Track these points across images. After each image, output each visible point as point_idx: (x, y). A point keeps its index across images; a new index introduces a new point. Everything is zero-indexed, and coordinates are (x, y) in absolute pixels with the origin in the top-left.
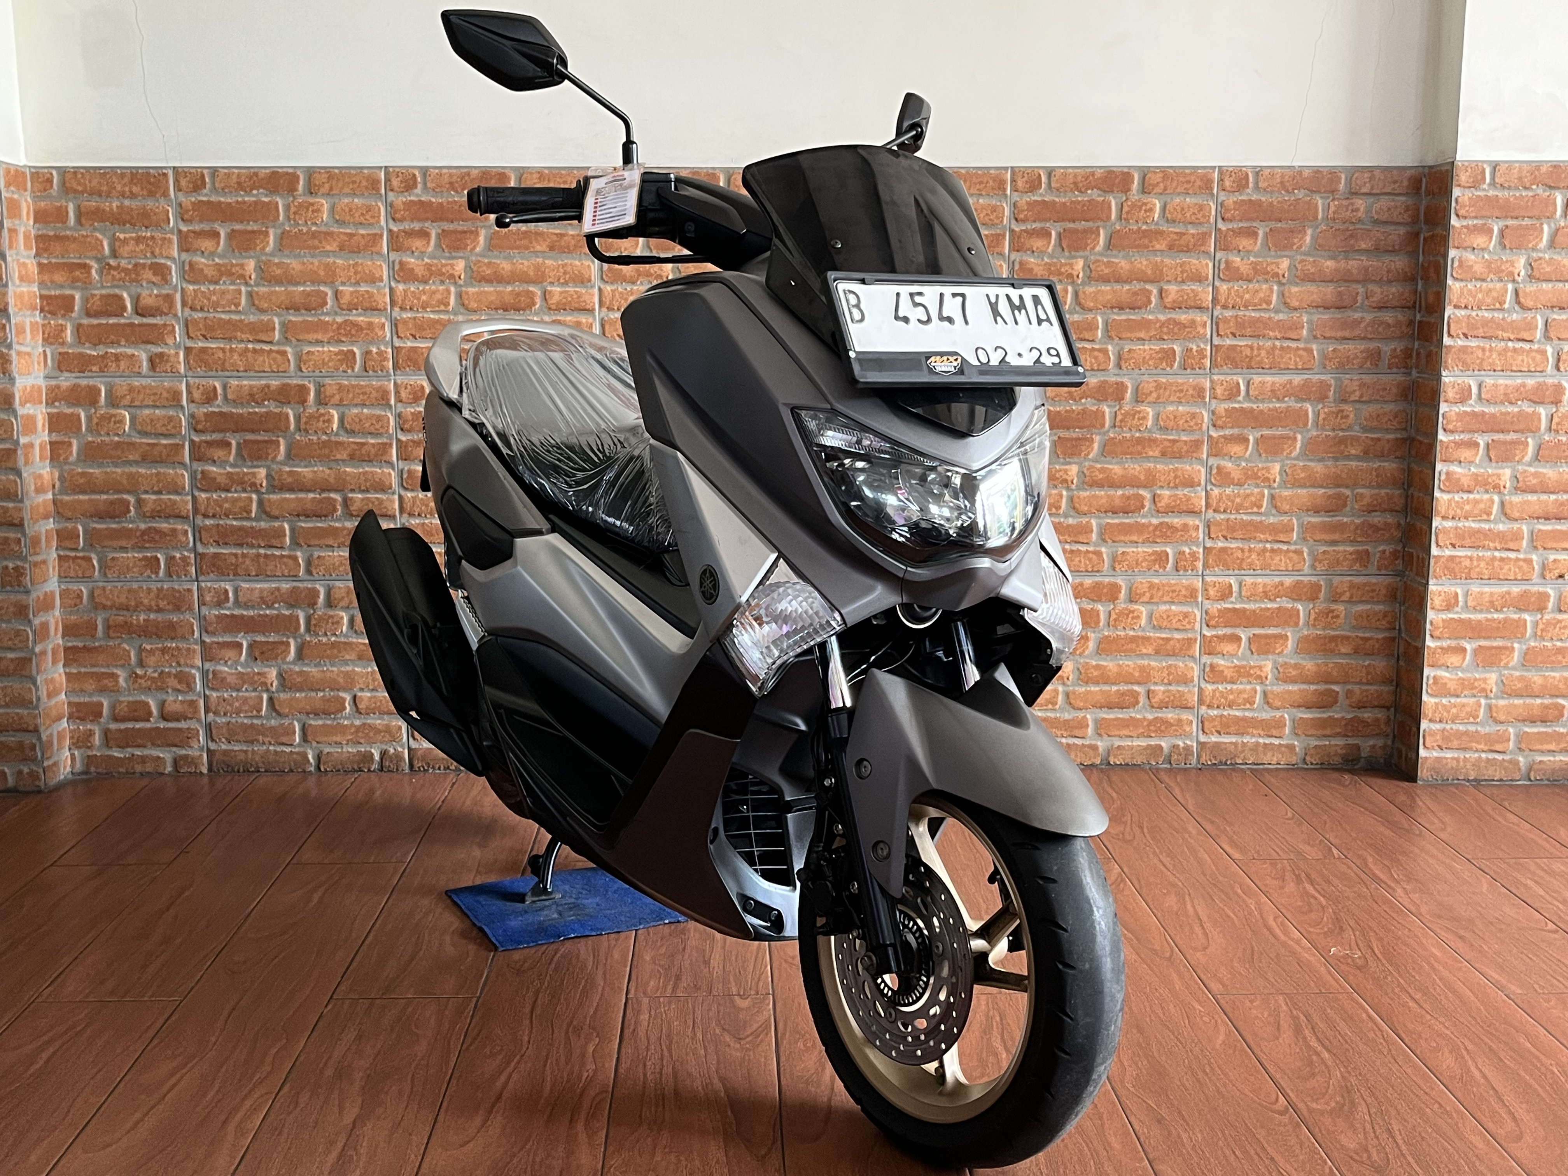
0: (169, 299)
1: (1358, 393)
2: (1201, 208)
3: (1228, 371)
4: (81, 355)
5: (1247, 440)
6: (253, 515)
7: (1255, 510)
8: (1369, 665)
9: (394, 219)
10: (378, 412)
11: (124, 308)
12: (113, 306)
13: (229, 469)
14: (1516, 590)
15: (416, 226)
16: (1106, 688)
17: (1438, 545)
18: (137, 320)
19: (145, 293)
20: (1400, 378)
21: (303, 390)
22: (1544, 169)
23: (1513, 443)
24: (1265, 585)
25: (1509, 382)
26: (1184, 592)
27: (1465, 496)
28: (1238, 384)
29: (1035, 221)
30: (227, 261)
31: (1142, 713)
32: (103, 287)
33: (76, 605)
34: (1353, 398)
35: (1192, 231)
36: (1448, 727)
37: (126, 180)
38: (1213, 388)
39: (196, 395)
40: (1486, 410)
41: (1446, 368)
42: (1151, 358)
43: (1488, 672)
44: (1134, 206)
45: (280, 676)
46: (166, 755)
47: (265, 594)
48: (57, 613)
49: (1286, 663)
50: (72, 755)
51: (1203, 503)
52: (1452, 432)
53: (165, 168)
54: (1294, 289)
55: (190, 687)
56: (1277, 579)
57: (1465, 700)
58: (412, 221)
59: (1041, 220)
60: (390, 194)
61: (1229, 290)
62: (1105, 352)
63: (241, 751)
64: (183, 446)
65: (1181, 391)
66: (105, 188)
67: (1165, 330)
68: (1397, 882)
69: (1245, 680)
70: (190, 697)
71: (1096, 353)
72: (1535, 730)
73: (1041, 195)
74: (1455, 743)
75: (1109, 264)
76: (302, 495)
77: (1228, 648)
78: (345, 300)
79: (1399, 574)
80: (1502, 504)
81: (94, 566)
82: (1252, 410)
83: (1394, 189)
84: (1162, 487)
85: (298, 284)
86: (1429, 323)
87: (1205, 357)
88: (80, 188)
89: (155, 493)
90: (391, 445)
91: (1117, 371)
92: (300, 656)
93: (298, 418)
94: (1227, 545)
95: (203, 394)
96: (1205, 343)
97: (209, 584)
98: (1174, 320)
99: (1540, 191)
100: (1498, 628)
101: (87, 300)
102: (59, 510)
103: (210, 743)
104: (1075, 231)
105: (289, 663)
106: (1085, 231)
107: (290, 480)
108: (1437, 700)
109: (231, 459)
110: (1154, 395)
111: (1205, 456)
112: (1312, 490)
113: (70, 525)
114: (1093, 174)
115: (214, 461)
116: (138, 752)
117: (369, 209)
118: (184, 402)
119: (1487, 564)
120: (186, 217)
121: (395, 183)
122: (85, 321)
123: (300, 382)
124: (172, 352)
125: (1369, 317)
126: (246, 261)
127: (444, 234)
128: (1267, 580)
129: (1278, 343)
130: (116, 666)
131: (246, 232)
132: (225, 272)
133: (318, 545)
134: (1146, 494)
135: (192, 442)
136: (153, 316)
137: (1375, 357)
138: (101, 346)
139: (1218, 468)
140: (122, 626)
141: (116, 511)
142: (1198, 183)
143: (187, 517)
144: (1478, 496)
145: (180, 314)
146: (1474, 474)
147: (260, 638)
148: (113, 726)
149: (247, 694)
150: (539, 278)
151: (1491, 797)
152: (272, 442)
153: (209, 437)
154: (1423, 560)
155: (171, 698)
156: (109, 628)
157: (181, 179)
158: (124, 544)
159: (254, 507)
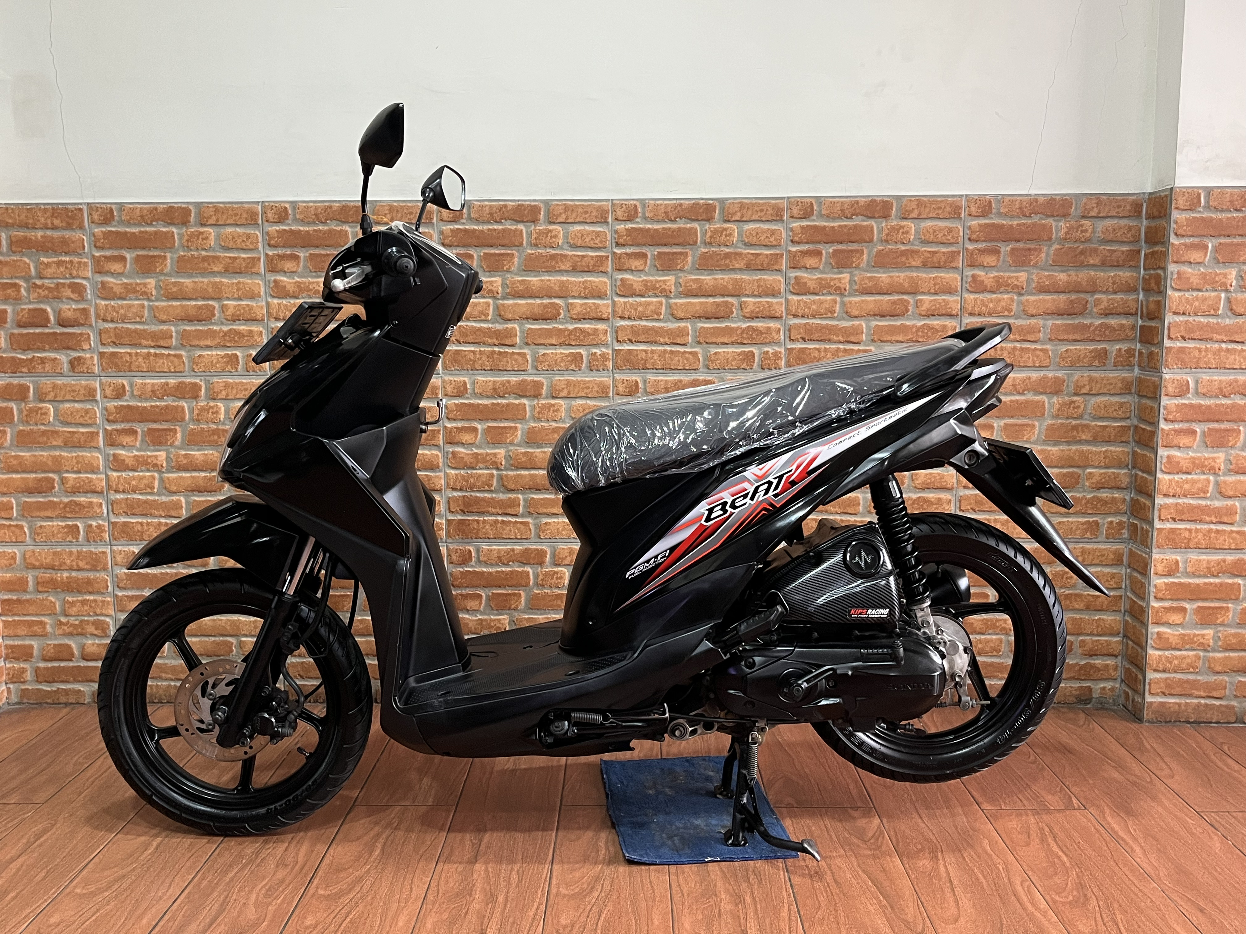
0: (85, 311)
1: (1087, 387)
2: (950, 230)
4: (13, 358)
5: (992, 427)
6: (156, 490)
8: (1099, 619)
9: (269, 245)
11: (48, 320)
12: (39, 318)
13: (135, 453)
14: (1230, 558)
15: (288, 251)
17: (1160, 519)
18: (59, 330)
19: (65, 307)
20: (1125, 374)
21: (196, 388)
23: (1227, 430)
25: (1223, 378)
27: (1184, 477)
29: (807, 243)
30: (131, 281)
32: (30, 303)
33: (11, 565)
34: (1084, 391)
35: (944, 250)
36: (1170, 676)
37: (49, 214)
39: (108, 392)
40: (1202, 402)
41: (1167, 366)
43: (1206, 629)
44: (893, 228)
46: (86, 689)
50: (8, 689)
52: (1173, 421)
53: (81, 204)
54: (1032, 298)
55: (105, 633)
58: (284, 247)
59: (813, 243)
60: (266, 224)
61: (975, 300)
64: (98, 433)
66: (31, 221)
67: (920, 333)
69: (990, 631)
70: (105, 641)
73: (813, 220)
74: (1178, 690)
75: (871, 278)
76: (195, 474)
78: (229, 312)
79: (1126, 542)
80: (1217, 483)
81: (25, 533)
83: (1118, 213)
85: (190, 299)
86: (1151, 327)
88: (10, 221)
89: (75, 472)
93: (191, 411)
95: (113, 391)
97: (120, 548)
98: (928, 326)
100: (1215, 592)
101: (18, 314)
104: (842, 252)
106: (852, 251)
107: (185, 462)
108: (1160, 653)
109: (138, 444)
113: (5, 499)
115: (124, 446)
116: (62, 686)
117: (248, 236)
118: (99, 397)
119: (1204, 535)
120: (98, 245)
121: (270, 215)
122: (16, 331)
123: (194, 380)
124: (88, 355)
125: (1098, 322)
126: (148, 280)
127: (311, 257)
129: (1018, 345)
130: (44, 615)
131: (147, 256)
132: (130, 290)
135: (105, 430)
136: (73, 326)
137: (1102, 356)
138: (30, 352)
140: (48, 582)
141: (43, 487)
142: (948, 209)
143: (102, 492)
144: (1195, 477)
145: (94, 325)
146: (1192, 457)
148: (42, 665)
151: (1211, 741)
152: (171, 430)
153: (119, 426)
154: (1147, 531)
155: (90, 642)
156: (38, 583)
157: (93, 213)
158: (49, 514)
159: (156, 484)
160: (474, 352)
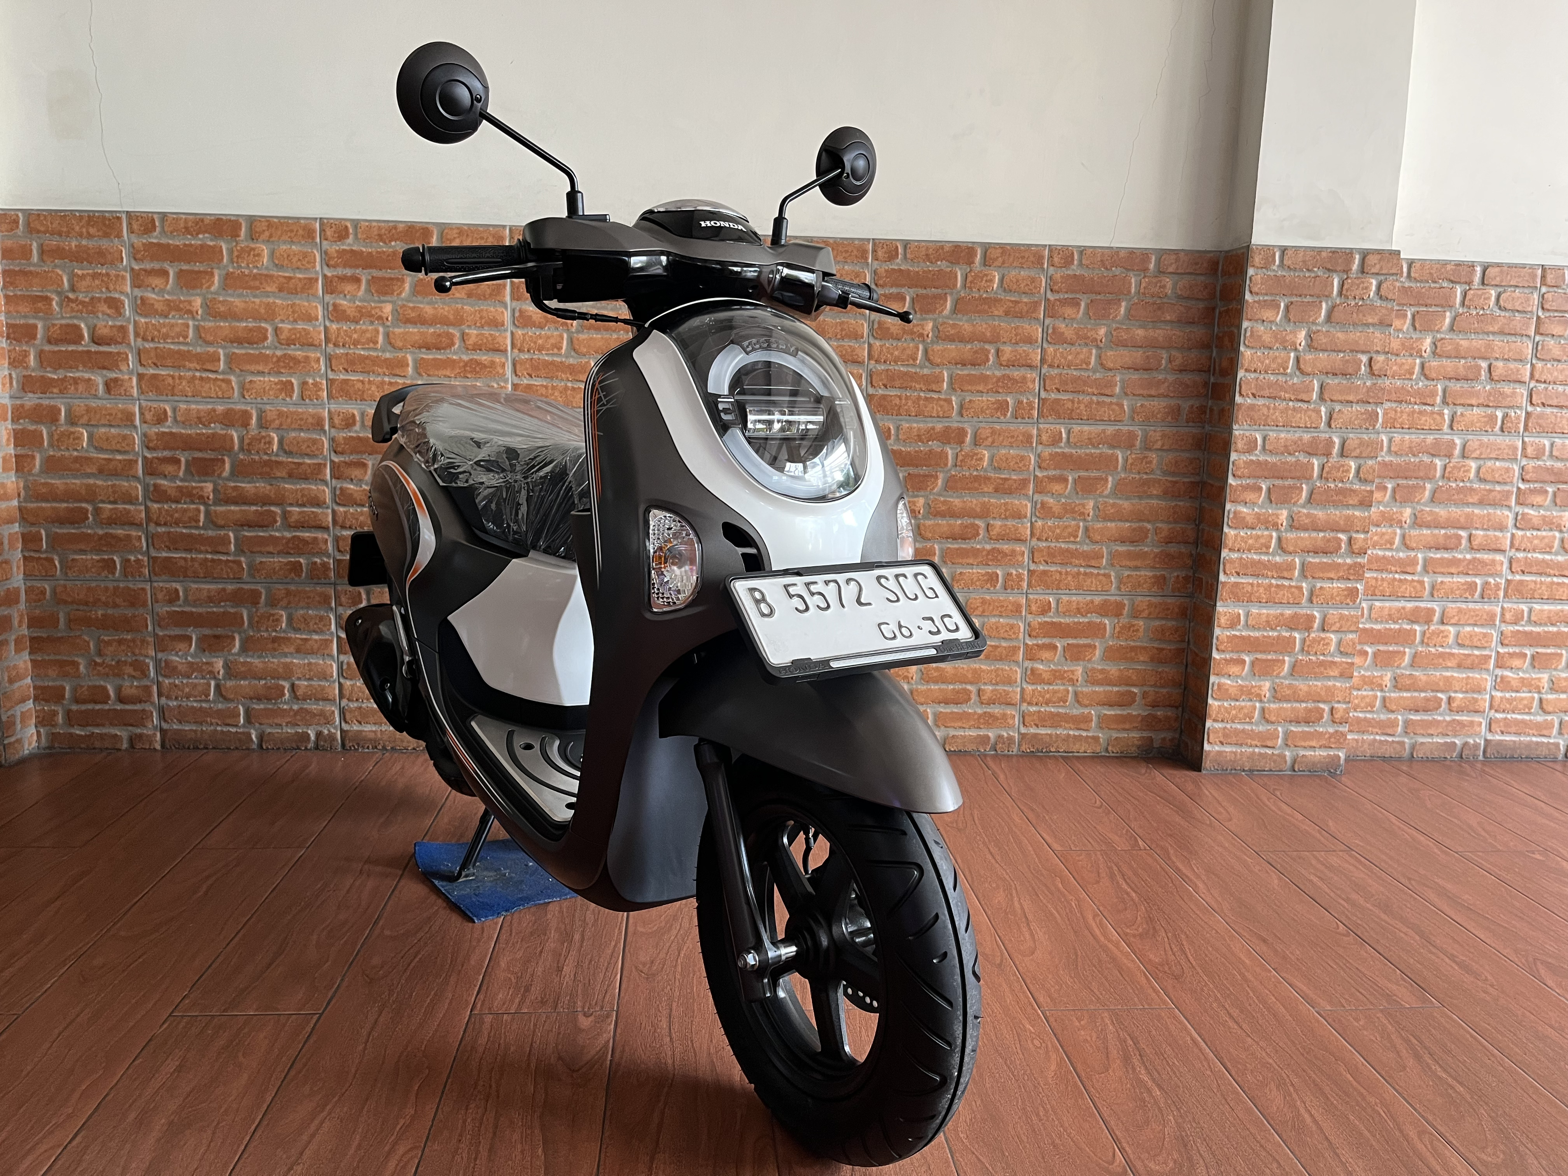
0: (123, 329)
1: (1160, 443)
2: (1033, 280)
3: (1052, 421)
4: (42, 377)
5: (1066, 480)
6: (201, 524)
7: (1072, 539)
8: (1163, 671)
9: (328, 266)
10: (315, 436)
11: (81, 337)
12: (72, 335)
13: (179, 483)
14: (1288, 612)
15: (349, 272)
16: (944, 686)
17: (1225, 573)
18: (94, 348)
19: (100, 324)
20: (1194, 431)
22: (1324, 254)
23: (1290, 487)
24: (1078, 603)
25: (1289, 436)
26: (1010, 607)
27: (1249, 532)
28: (1061, 432)
29: (891, 287)
30: (175, 297)
31: (973, 708)
32: (63, 318)
33: (40, 600)
34: (1156, 447)
35: (1025, 300)
36: (1228, 726)
37: (84, 222)
38: (1039, 435)
39: (148, 416)
40: (1269, 459)
41: (1237, 422)
42: (988, 408)
43: (1263, 680)
44: (976, 276)
45: (226, 666)
46: (123, 733)
47: (212, 594)
48: (22, 606)
49: (1093, 669)
50: (38, 732)
51: (1029, 532)
52: (1240, 477)
53: (119, 212)
54: (1110, 353)
55: (144, 674)
56: (1089, 598)
57: (1243, 704)
58: (345, 267)
59: (897, 286)
60: (325, 243)
61: (1055, 351)
62: (949, 401)
63: (191, 730)
64: (136, 461)
65: (1013, 437)
66: (64, 229)
67: (1000, 384)
68: (1198, 876)
69: (1059, 682)
70: (146, 682)
71: (942, 403)
72: (1300, 729)
73: (898, 264)
74: (1234, 740)
75: (954, 326)
76: (245, 508)
77: (1046, 655)
78: (283, 337)
79: (1191, 596)
80: (1279, 539)
81: (55, 566)
82: (1071, 455)
83: (1195, 270)
84: (994, 518)
85: (240, 320)
86: (1223, 383)
87: (1032, 408)
88: (43, 229)
89: (110, 502)
90: (325, 465)
91: (959, 419)
92: (244, 649)
93: (241, 440)
94: (1047, 568)
95: (154, 416)
96: (1034, 396)
97: (161, 584)
98: (1008, 376)
99: (1320, 273)
100: (1272, 644)
101: (49, 329)
102: (24, 515)
103: (163, 724)
104: (925, 297)
105: (235, 654)
106: (935, 297)
107: (234, 494)
108: (1220, 703)
109: (181, 474)
110: (990, 440)
111: (1031, 493)
112: (1120, 524)
113: (34, 529)
114: (942, 247)
115: (165, 476)
116: (97, 731)
117: (305, 255)
118: (137, 422)
119: (1265, 590)
120: (138, 256)
121: (329, 233)
122: (47, 348)
123: (243, 407)
124: (126, 377)
125: (1171, 378)
126: (193, 298)
127: (373, 281)
128: (1080, 598)
129: (1094, 398)
130: (77, 656)
131: (193, 272)
132: (173, 307)
133: (260, 552)
134: (981, 523)
135: (145, 458)
136: (109, 344)
137: (1175, 412)
138: (61, 371)
139: (1042, 504)
140: (82, 620)
141: (76, 518)
142: (1032, 259)
143: (141, 525)
144: (1259, 533)
145: (133, 344)
146: (1257, 513)
147: (207, 631)
148: (74, 707)
149: (196, 681)
150: (458, 321)
151: (1264, 786)
152: (218, 460)
153: (160, 454)
154: (1212, 585)
155: (127, 684)
156: (70, 621)
157: (133, 222)
158: (83, 547)
159: (202, 517)
160: (546, 387)
